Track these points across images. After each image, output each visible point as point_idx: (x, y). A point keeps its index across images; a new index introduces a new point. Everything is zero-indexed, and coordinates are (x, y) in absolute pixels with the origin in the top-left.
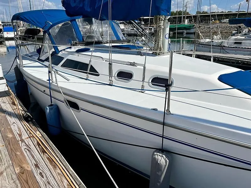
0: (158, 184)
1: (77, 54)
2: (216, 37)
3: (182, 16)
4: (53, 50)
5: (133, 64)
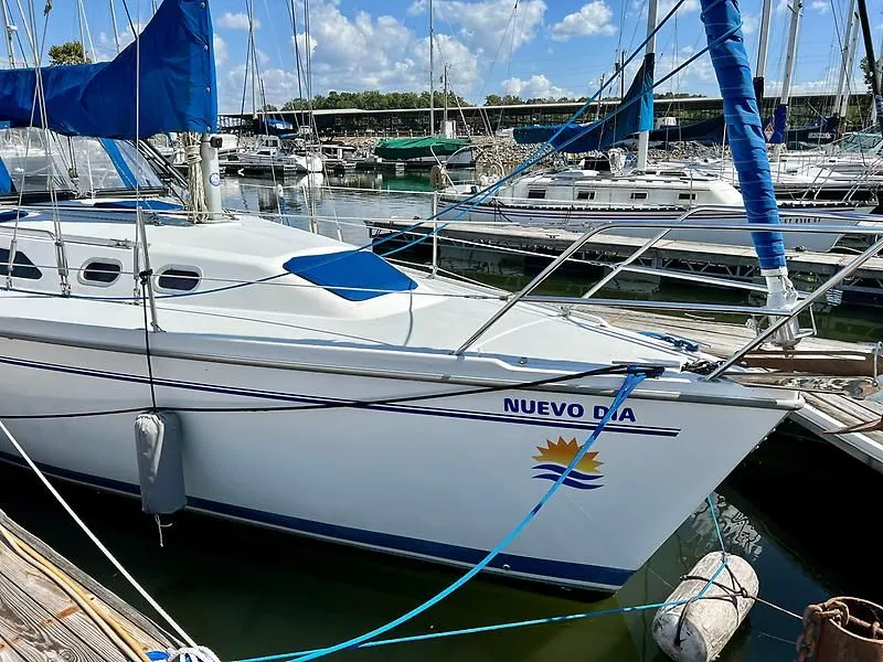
0: (152, 479)
2: (487, 179)
3: (432, 109)
5: (123, 244)
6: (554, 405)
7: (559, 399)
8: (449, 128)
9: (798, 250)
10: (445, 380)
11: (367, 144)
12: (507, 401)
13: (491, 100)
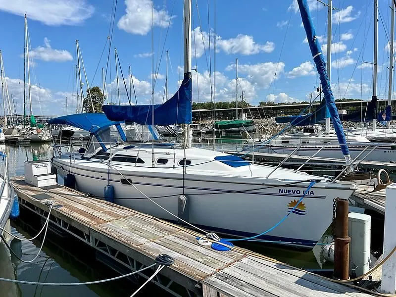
0: (182, 213)
1: (125, 150)
2: (265, 136)
3: (237, 109)
4: (101, 148)
5: (168, 154)
6: (292, 191)
7: (294, 189)
8: (244, 116)
9: (391, 162)
10: (263, 184)
11: (210, 124)
12: (280, 190)
13: (262, 104)
